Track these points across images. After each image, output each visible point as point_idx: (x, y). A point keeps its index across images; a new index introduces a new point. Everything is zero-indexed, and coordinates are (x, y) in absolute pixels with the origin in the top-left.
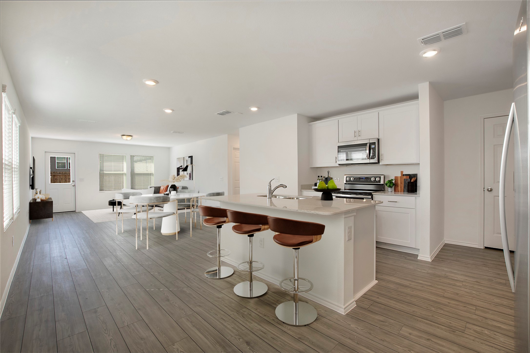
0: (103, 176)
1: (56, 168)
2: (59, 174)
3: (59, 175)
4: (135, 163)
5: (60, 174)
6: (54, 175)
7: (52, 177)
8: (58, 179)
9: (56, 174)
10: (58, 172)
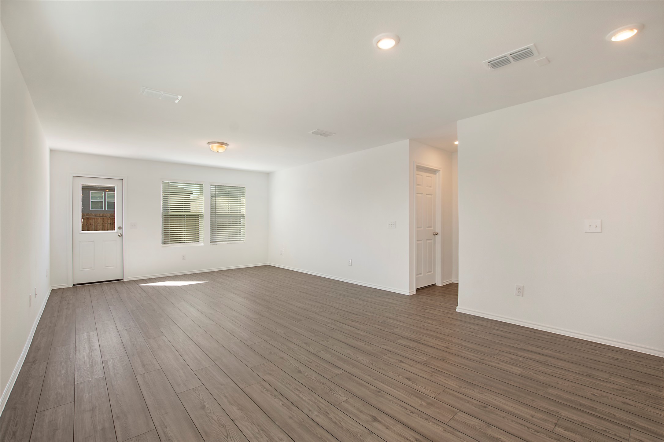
0: (167, 219)
1: (91, 209)
2: (95, 216)
3: (95, 218)
4: (218, 198)
5: (97, 216)
6: (88, 219)
7: (85, 221)
8: (93, 224)
9: (91, 217)
10: (94, 214)
